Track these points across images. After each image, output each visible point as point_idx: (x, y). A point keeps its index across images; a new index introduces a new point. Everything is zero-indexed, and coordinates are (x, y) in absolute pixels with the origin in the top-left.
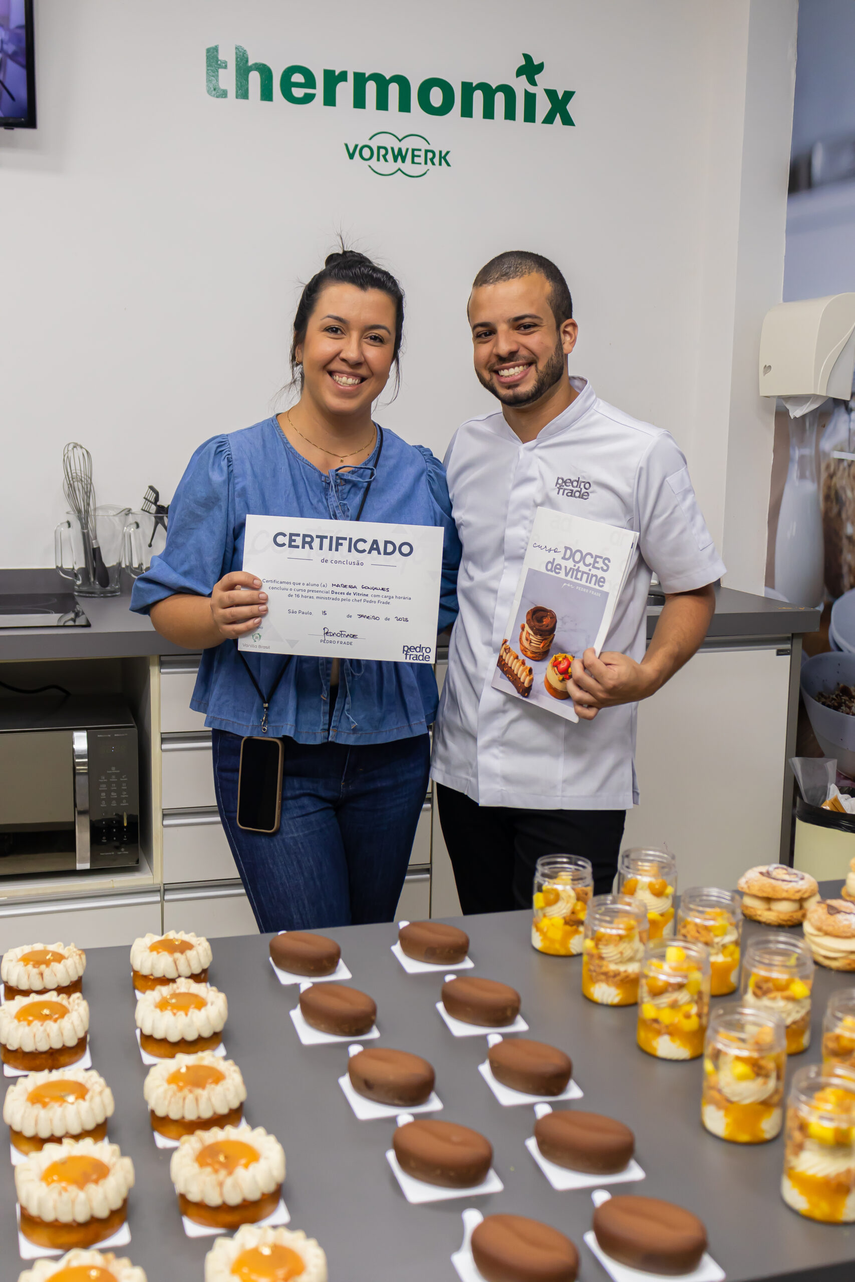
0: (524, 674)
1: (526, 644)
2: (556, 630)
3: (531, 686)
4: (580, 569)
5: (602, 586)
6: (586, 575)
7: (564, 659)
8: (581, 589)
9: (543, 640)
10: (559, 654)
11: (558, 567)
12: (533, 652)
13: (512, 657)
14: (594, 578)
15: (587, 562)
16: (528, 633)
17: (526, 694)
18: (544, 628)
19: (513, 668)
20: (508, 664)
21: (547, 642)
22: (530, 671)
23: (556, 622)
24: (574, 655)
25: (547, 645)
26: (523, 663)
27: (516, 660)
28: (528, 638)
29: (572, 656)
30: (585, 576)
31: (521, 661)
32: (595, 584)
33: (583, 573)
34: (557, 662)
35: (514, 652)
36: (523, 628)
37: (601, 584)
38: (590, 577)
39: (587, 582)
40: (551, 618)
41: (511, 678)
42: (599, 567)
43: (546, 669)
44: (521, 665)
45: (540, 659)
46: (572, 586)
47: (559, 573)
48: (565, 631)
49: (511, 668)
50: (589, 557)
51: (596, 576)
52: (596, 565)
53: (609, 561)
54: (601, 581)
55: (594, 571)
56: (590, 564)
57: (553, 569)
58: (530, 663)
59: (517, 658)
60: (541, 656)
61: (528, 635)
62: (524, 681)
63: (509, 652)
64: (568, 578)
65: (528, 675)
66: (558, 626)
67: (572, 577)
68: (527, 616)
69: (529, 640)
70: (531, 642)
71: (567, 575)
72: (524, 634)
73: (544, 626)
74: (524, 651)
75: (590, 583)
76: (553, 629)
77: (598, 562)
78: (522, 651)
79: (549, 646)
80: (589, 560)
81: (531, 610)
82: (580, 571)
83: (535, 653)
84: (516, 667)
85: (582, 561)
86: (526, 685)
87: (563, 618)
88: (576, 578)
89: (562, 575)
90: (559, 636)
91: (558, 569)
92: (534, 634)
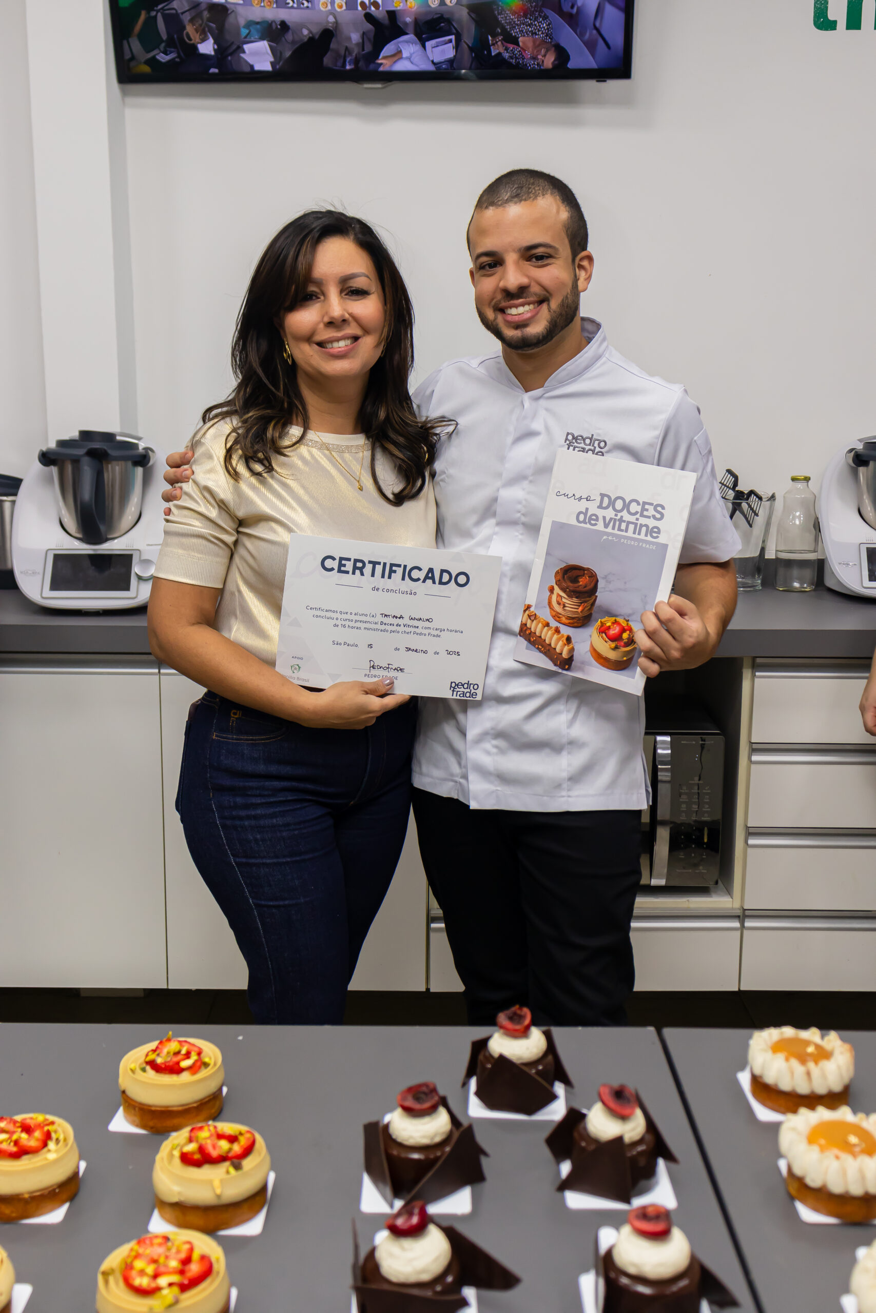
0: (560, 643)
1: (558, 609)
2: (598, 590)
3: (572, 656)
4: (624, 519)
5: (657, 537)
6: (633, 526)
7: (613, 623)
8: (627, 542)
9: (581, 603)
10: (607, 618)
11: (594, 517)
12: (569, 618)
13: (540, 625)
14: (644, 529)
15: (633, 510)
16: (558, 595)
17: (567, 667)
18: (581, 589)
19: (543, 637)
20: (535, 633)
21: (588, 605)
22: (569, 639)
23: (597, 581)
24: (627, 619)
25: (589, 607)
26: (557, 631)
27: (546, 628)
28: (560, 601)
29: (625, 619)
30: (631, 527)
31: (553, 628)
32: (646, 535)
33: (629, 523)
34: (605, 627)
35: (543, 619)
36: (552, 590)
37: (655, 535)
38: (638, 528)
39: (634, 533)
40: (589, 577)
41: (543, 649)
42: (651, 515)
43: (591, 636)
44: (554, 634)
45: (580, 625)
46: (614, 538)
47: (595, 525)
48: (611, 591)
49: (540, 637)
50: (634, 505)
51: (647, 526)
52: (645, 513)
53: (663, 508)
54: (654, 532)
55: (643, 521)
56: (637, 513)
57: (587, 521)
58: (566, 631)
59: (547, 625)
60: (582, 621)
61: (559, 598)
62: (562, 651)
63: (535, 618)
64: (609, 530)
65: (566, 645)
66: (600, 585)
67: (613, 528)
68: (555, 577)
69: (562, 604)
70: (564, 606)
71: (606, 526)
72: (554, 597)
73: (580, 587)
74: (556, 616)
75: (639, 534)
76: (595, 589)
77: (647, 510)
78: (553, 617)
79: (590, 609)
80: (634, 508)
81: (561, 569)
82: (624, 521)
83: (573, 618)
84: (547, 635)
85: (625, 510)
86: (565, 655)
87: (606, 576)
88: (620, 529)
89: (600, 526)
90: (603, 596)
91: (593, 520)
92: (568, 596)
